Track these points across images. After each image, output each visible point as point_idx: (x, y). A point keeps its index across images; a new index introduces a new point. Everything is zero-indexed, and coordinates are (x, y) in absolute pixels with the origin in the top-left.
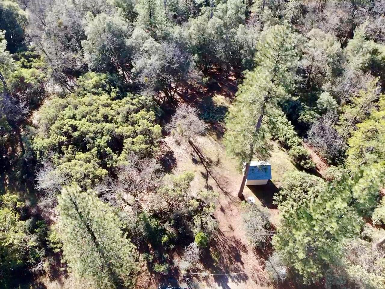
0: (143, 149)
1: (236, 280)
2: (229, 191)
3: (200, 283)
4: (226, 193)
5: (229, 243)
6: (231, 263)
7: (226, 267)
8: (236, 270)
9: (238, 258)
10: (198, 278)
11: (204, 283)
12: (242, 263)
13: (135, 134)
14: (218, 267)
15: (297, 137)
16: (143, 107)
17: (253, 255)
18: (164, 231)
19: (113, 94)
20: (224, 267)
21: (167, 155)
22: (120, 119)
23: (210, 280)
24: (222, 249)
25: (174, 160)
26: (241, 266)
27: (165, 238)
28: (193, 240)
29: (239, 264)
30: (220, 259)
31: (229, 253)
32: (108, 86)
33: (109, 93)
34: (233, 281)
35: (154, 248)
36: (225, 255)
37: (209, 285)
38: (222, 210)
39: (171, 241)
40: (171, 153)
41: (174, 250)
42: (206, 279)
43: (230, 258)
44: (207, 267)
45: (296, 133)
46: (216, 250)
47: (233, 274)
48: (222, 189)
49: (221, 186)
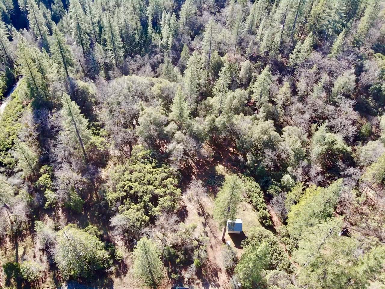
0: (169, 205)
1: (213, 287)
2: (217, 236)
3: (194, 286)
4: (215, 237)
5: (213, 266)
6: (212, 277)
7: (209, 279)
8: (214, 281)
9: (216, 275)
10: (194, 283)
11: (197, 286)
12: (218, 278)
13: (166, 194)
14: (205, 279)
15: (264, 204)
16: (171, 174)
17: (225, 274)
18: (178, 256)
19: (154, 164)
21: (183, 208)
22: (157, 183)
23: (200, 285)
24: (208, 269)
25: (187, 212)
26: (217, 280)
27: (178, 260)
28: (193, 263)
29: (216, 278)
30: (206, 275)
31: (212, 272)
32: (151, 158)
33: (151, 163)
34: (212, 287)
35: (172, 265)
36: (210, 273)
37: (199, 287)
38: (211, 247)
39: (181, 262)
40: (186, 207)
41: (183, 267)
42: (198, 284)
43: (212, 275)
44: (199, 278)
45: (264, 200)
46: (205, 270)
47: (213, 283)
48: (213, 234)
49: (213, 232)
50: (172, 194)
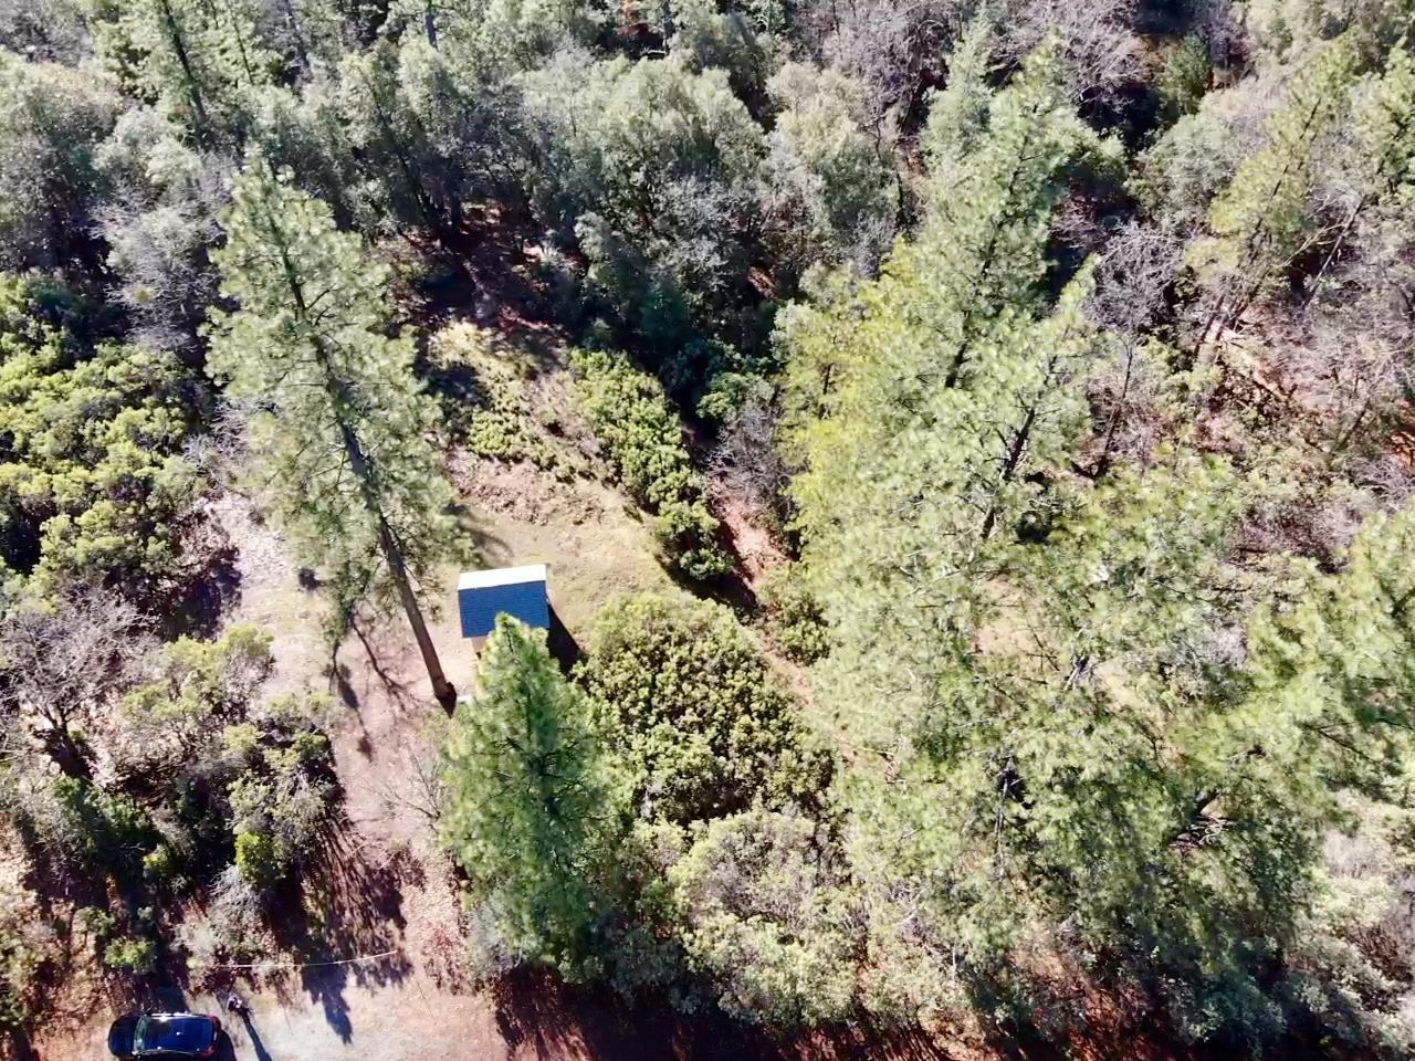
1: (370, 979)
2: (403, 680)
3: (257, 997)
4: (393, 688)
5: (371, 856)
6: (366, 925)
7: (346, 939)
8: (378, 946)
9: (390, 906)
10: (250, 979)
11: (269, 994)
12: (401, 923)
14: (321, 942)
15: (685, 470)
17: (445, 890)
18: (152, 838)
19: (48, 353)
20: (340, 937)
21: (214, 564)
23: (288, 986)
24: (343, 880)
25: (232, 580)
26: (396, 932)
27: (156, 857)
28: (230, 854)
29: (391, 925)
30: (330, 914)
31: (365, 890)
32: (32, 323)
33: (35, 344)
34: (361, 981)
35: (121, 891)
36: (350, 899)
37: (284, 998)
38: (366, 747)
39: (176, 863)
40: (231, 554)
41: (184, 893)
42: (276, 979)
43: (363, 908)
44: (283, 943)
45: (684, 455)
46: (319, 884)
47: (365, 960)
48: (382, 675)
49: (381, 665)
50: (131, 489)
